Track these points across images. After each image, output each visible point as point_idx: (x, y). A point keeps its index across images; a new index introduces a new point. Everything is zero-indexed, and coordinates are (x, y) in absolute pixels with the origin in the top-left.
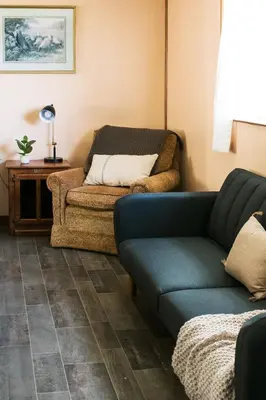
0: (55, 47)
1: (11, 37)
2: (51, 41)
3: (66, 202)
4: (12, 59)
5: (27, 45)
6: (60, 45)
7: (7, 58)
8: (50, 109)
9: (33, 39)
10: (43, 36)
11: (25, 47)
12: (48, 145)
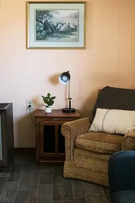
0: (71, 31)
1: (40, 24)
2: (69, 27)
3: (74, 145)
4: (41, 39)
5: (52, 29)
6: (75, 29)
7: (38, 39)
8: (67, 74)
9: (55, 25)
10: (63, 22)
11: (50, 30)
12: (66, 99)
